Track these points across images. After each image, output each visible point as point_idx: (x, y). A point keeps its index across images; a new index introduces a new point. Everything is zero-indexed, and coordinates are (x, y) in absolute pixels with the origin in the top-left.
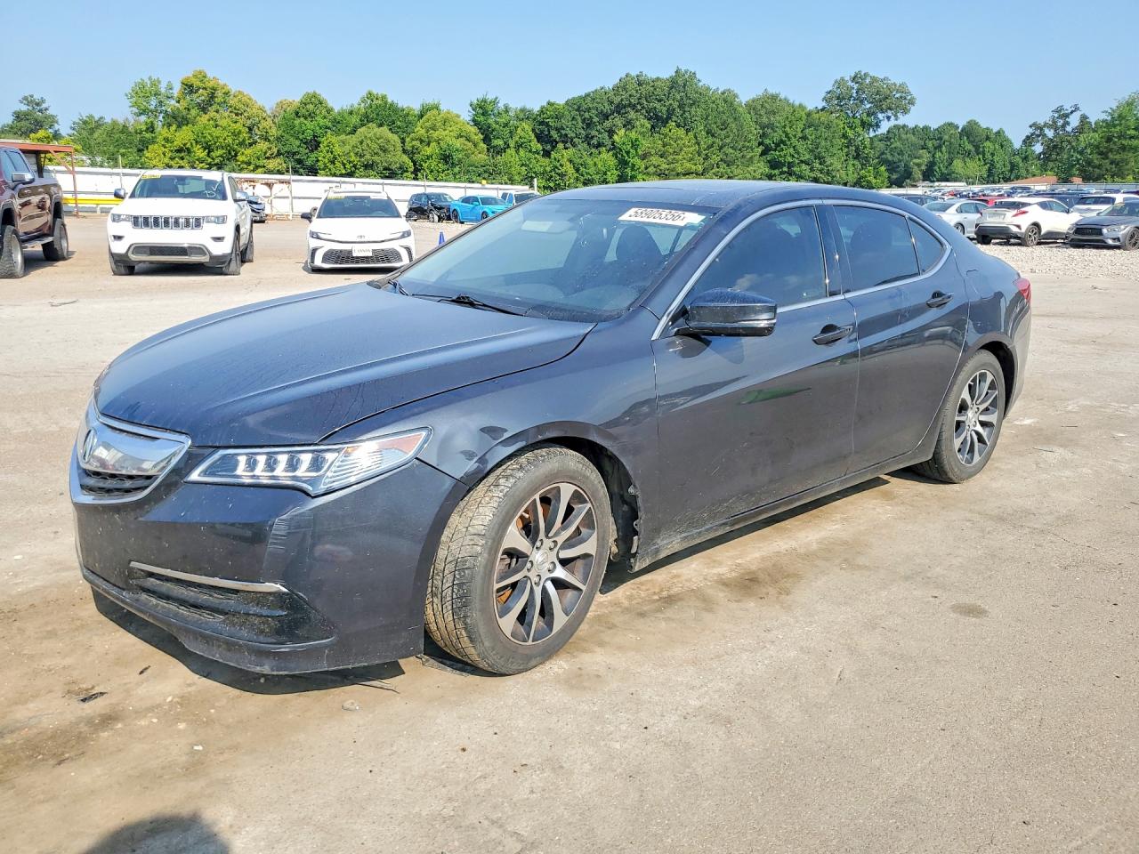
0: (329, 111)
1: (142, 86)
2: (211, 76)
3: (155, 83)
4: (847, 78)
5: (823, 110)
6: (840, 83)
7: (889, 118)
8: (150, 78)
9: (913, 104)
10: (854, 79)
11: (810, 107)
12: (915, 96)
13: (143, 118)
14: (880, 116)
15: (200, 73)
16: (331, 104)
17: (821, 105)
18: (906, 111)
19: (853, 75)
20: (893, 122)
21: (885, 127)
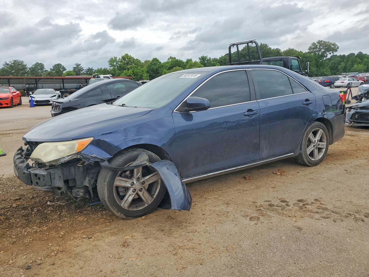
0: (160, 63)
1: (112, 58)
2: (129, 55)
3: (116, 58)
4: (316, 43)
5: (308, 52)
6: (314, 44)
7: (330, 54)
8: (114, 57)
9: (338, 49)
10: (318, 43)
11: (304, 52)
12: (338, 46)
13: (112, 68)
14: (328, 53)
15: (127, 54)
16: (160, 61)
17: (307, 51)
18: (336, 51)
19: (317, 41)
20: (332, 54)
21: (329, 56)
